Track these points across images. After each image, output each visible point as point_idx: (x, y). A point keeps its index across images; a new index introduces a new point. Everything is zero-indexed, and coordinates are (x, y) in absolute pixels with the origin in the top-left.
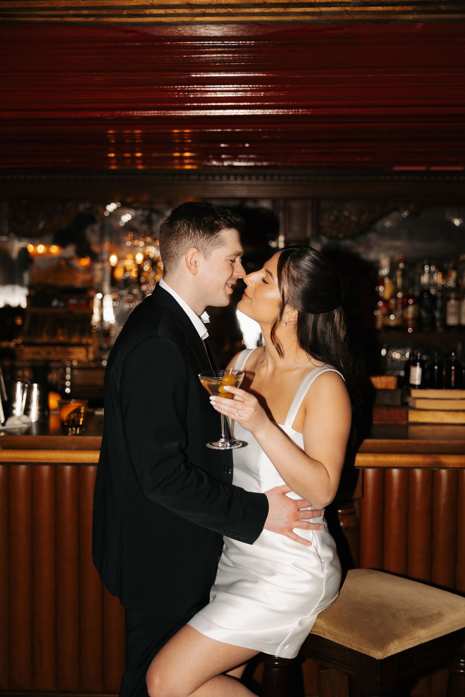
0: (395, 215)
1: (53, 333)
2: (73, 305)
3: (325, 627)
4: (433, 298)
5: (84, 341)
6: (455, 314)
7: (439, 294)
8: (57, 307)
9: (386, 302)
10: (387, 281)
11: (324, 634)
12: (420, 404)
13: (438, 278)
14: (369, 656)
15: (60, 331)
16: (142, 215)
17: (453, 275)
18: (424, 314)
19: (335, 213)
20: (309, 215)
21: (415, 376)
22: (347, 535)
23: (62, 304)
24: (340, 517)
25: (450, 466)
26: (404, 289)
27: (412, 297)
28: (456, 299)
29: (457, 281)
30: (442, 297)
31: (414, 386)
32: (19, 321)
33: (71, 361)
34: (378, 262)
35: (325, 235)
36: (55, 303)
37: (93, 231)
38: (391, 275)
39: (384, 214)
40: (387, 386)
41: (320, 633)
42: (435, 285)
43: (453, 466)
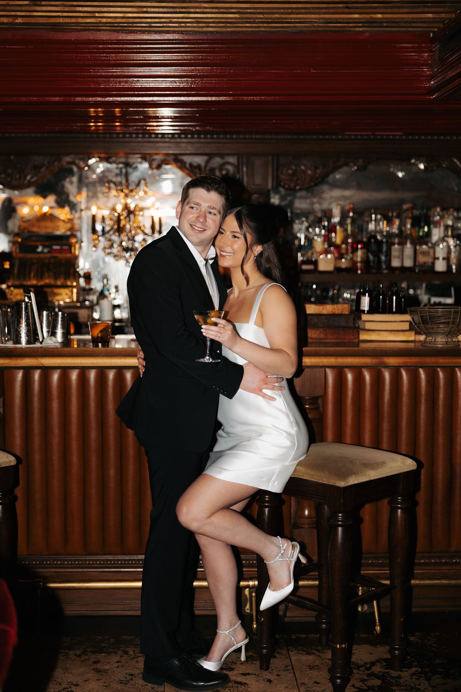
0: (345, 169)
1: (40, 276)
2: (56, 251)
3: (303, 471)
4: (379, 243)
5: (69, 283)
6: (398, 257)
7: (384, 240)
8: (42, 252)
9: (338, 247)
10: (338, 228)
11: (303, 476)
12: (368, 326)
13: (384, 226)
14: (335, 486)
15: (46, 275)
16: (117, 168)
17: (397, 222)
18: (371, 257)
19: (294, 167)
20: (270, 169)
21: (365, 303)
22: (314, 424)
23: (46, 250)
24: (308, 411)
25: (391, 365)
26: (353, 235)
27: (361, 242)
28: (399, 244)
29: (400, 229)
30: (387, 242)
31: (363, 312)
32: (7, 266)
33: (58, 301)
34: (331, 211)
35: (283, 187)
36: (40, 249)
37: (71, 183)
38: (342, 223)
39: (336, 169)
40: (342, 311)
41: (300, 475)
42: (381, 232)
43: (393, 365)
